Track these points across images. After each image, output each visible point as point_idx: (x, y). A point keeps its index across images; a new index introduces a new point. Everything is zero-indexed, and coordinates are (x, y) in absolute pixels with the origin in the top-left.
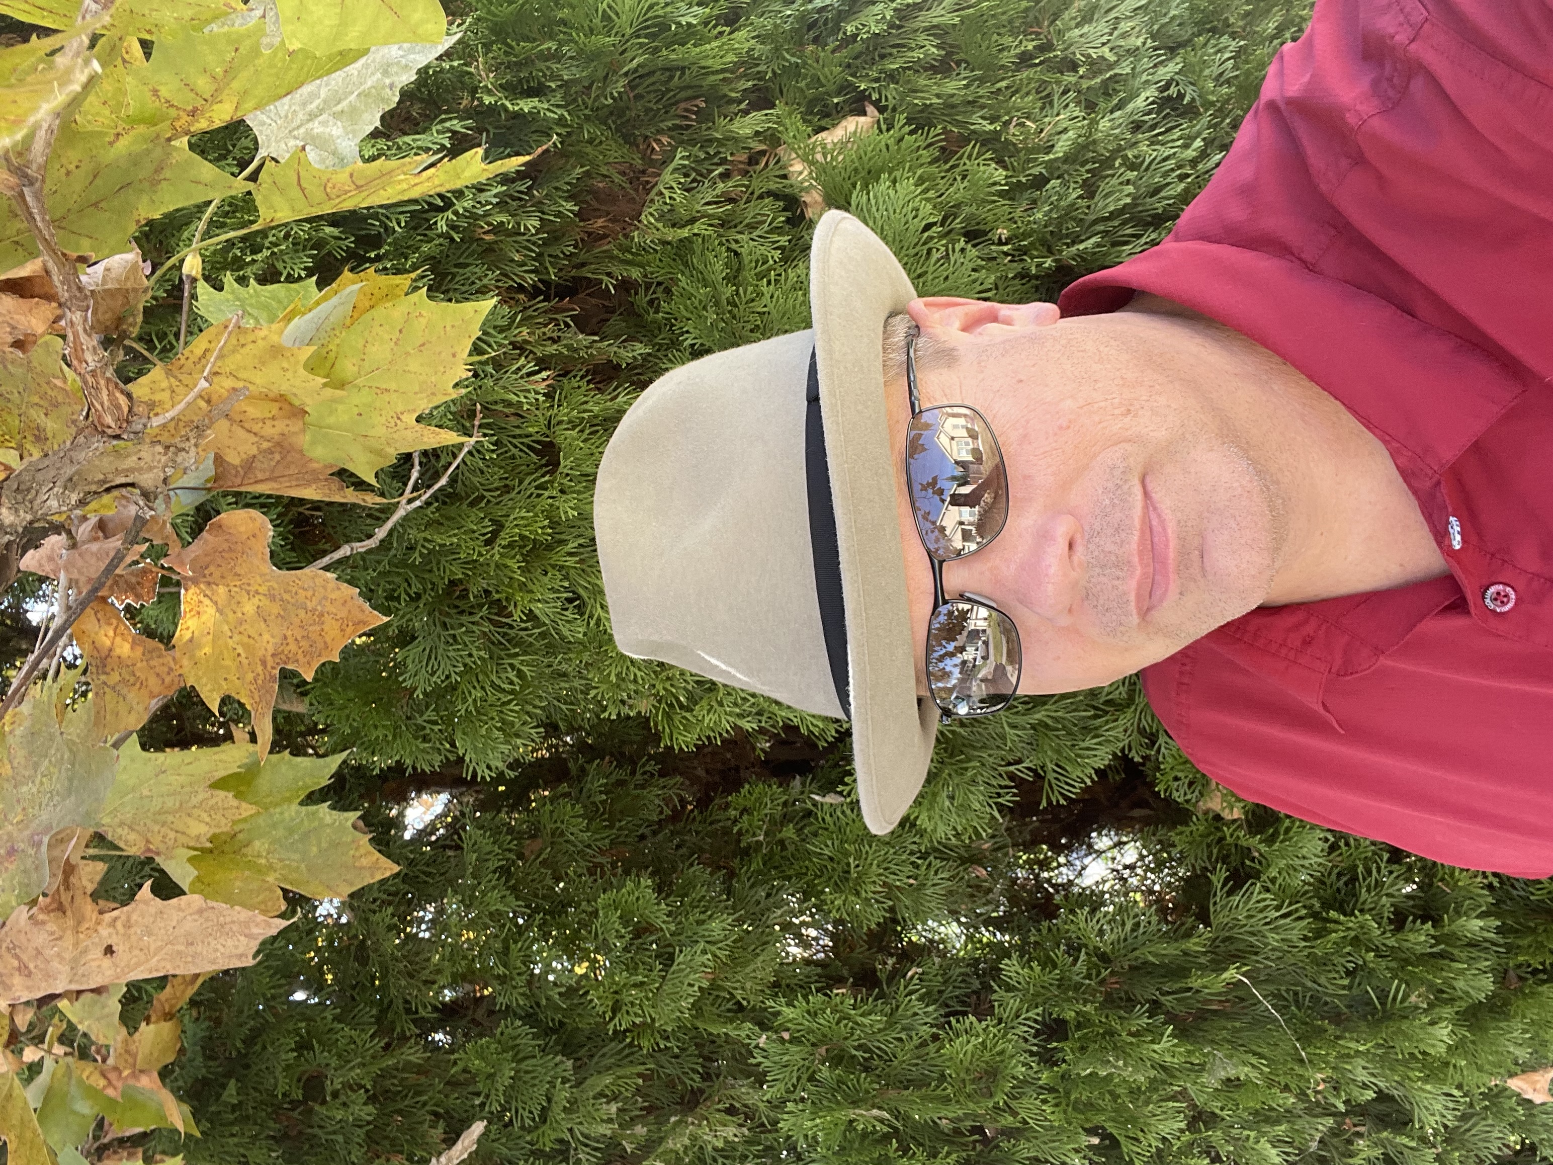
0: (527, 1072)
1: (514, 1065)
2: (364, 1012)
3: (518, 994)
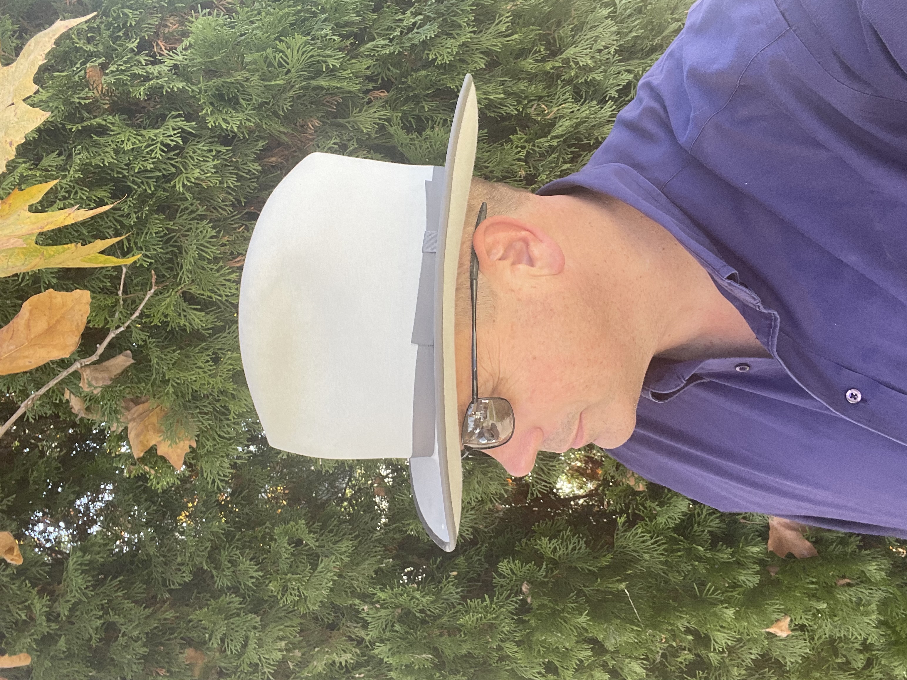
0: (233, 623)
1: (226, 622)
2: (139, 587)
3: (227, 579)
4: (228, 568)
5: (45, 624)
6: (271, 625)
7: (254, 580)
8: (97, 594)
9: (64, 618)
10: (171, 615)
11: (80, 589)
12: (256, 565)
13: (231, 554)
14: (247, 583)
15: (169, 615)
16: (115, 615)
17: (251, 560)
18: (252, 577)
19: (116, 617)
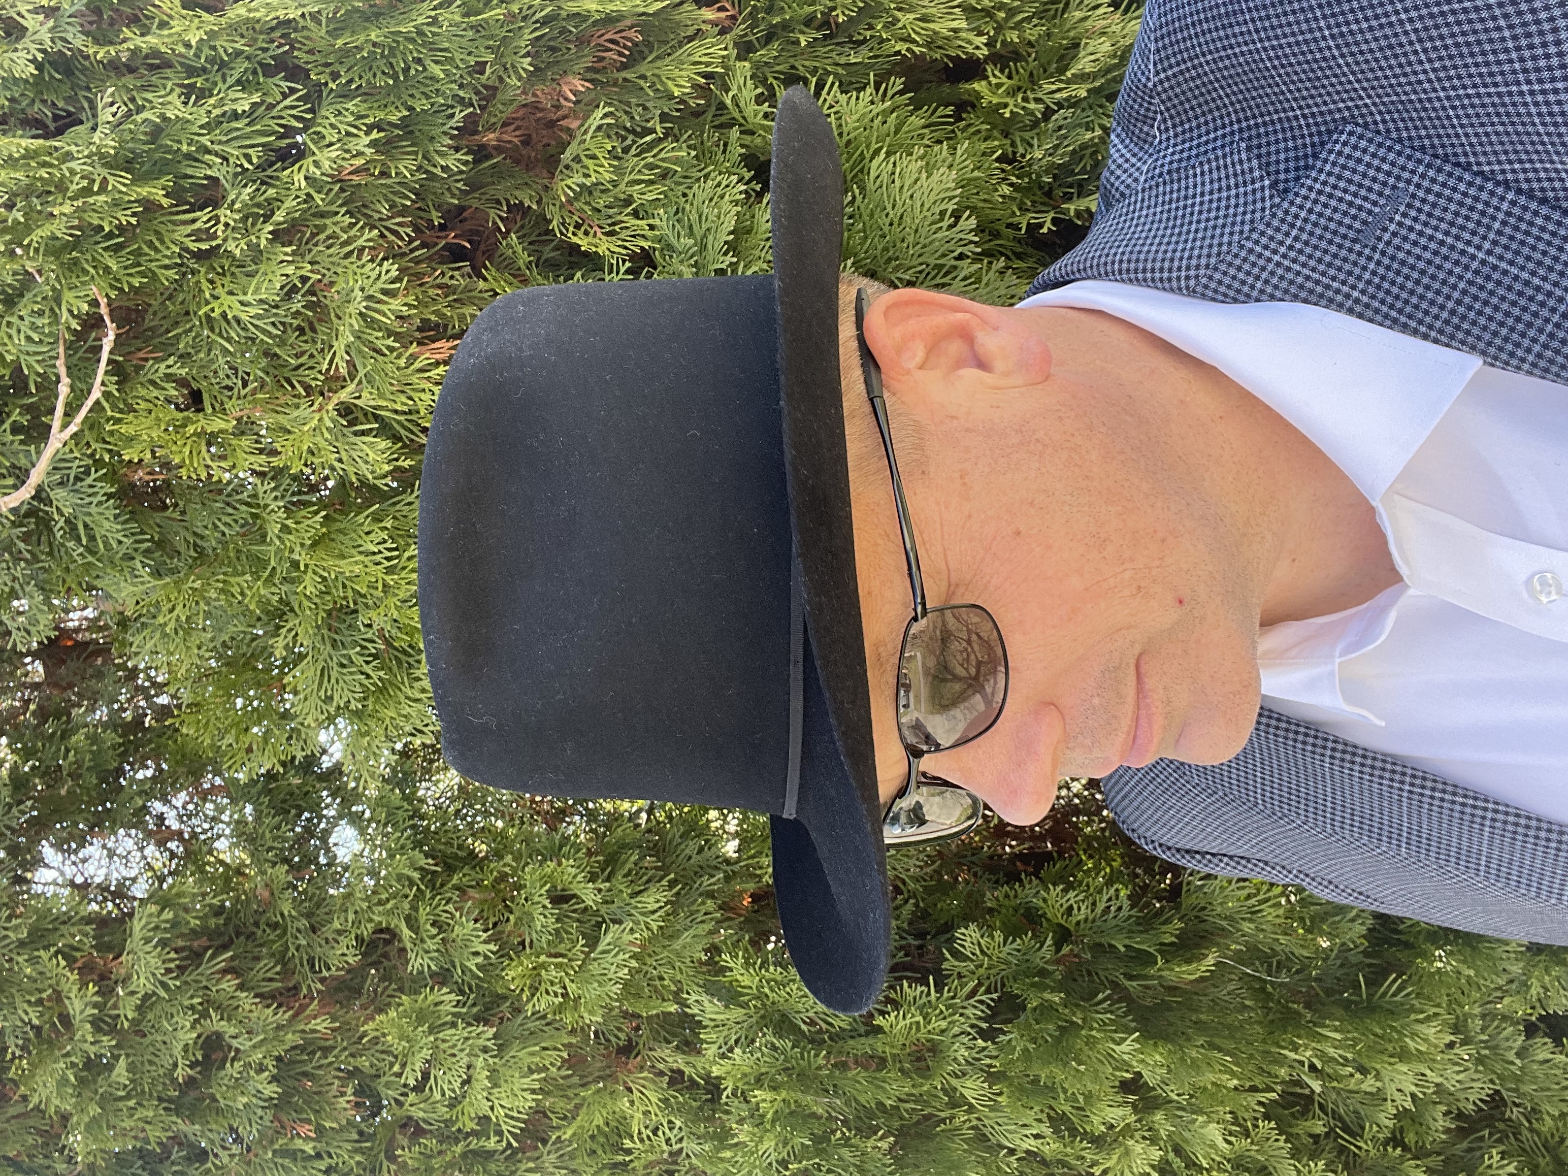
0: (444, 1041)
1: (432, 1038)
2: (266, 967)
3: (431, 959)
4: (433, 937)
5: (90, 1038)
6: (516, 1044)
7: (480, 960)
8: (186, 983)
9: (126, 1025)
10: (325, 1025)
11: (154, 975)
12: (485, 931)
13: (437, 911)
14: (468, 964)
15: (321, 1025)
16: (222, 1019)
17: (476, 921)
18: (476, 954)
19: (223, 1023)
